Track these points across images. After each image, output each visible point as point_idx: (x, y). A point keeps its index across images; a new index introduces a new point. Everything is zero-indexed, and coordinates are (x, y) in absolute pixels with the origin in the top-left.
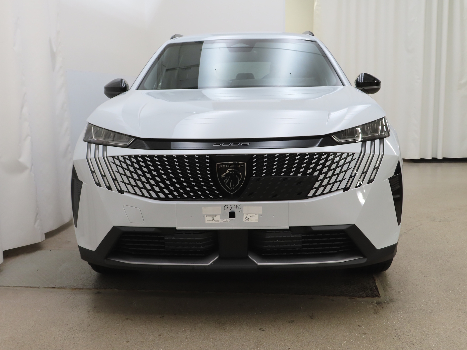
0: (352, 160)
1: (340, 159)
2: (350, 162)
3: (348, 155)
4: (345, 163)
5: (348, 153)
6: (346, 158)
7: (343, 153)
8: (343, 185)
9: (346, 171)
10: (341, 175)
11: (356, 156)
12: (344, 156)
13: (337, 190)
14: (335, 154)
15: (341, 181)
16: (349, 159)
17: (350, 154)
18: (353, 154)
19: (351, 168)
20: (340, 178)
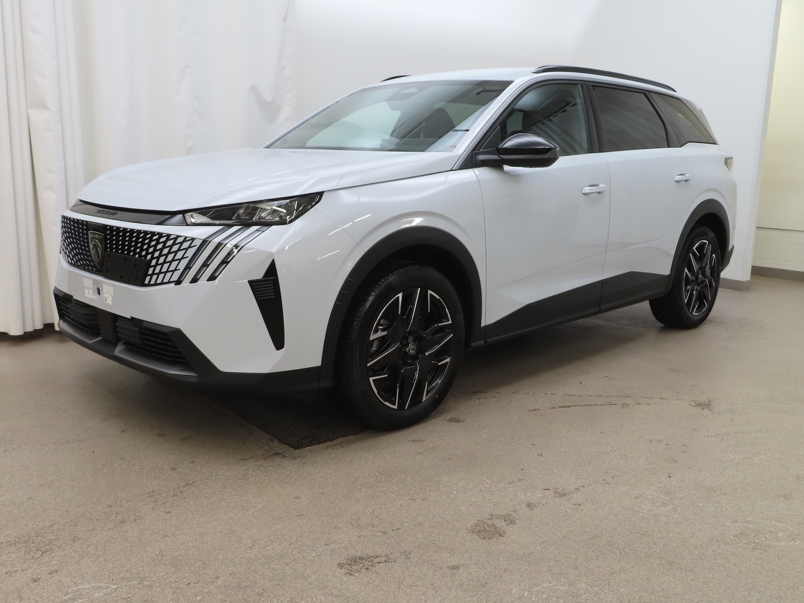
0: (190, 247)
1: (174, 244)
2: (186, 249)
3: (185, 240)
4: (179, 250)
5: (186, 238)
6: (181, 243)
7: (178, 237)
8: (175, 277)
9: (180, 260)
10: (174, 264)
11: (197, 243)
12: (180, 240)
13: (169, 282)
14: (168, 236)
15: (173, 271)
16: (186, 245)
17: (187, 239)
18: (193, 239)
19: (187, 257)
20: (172, 268)
